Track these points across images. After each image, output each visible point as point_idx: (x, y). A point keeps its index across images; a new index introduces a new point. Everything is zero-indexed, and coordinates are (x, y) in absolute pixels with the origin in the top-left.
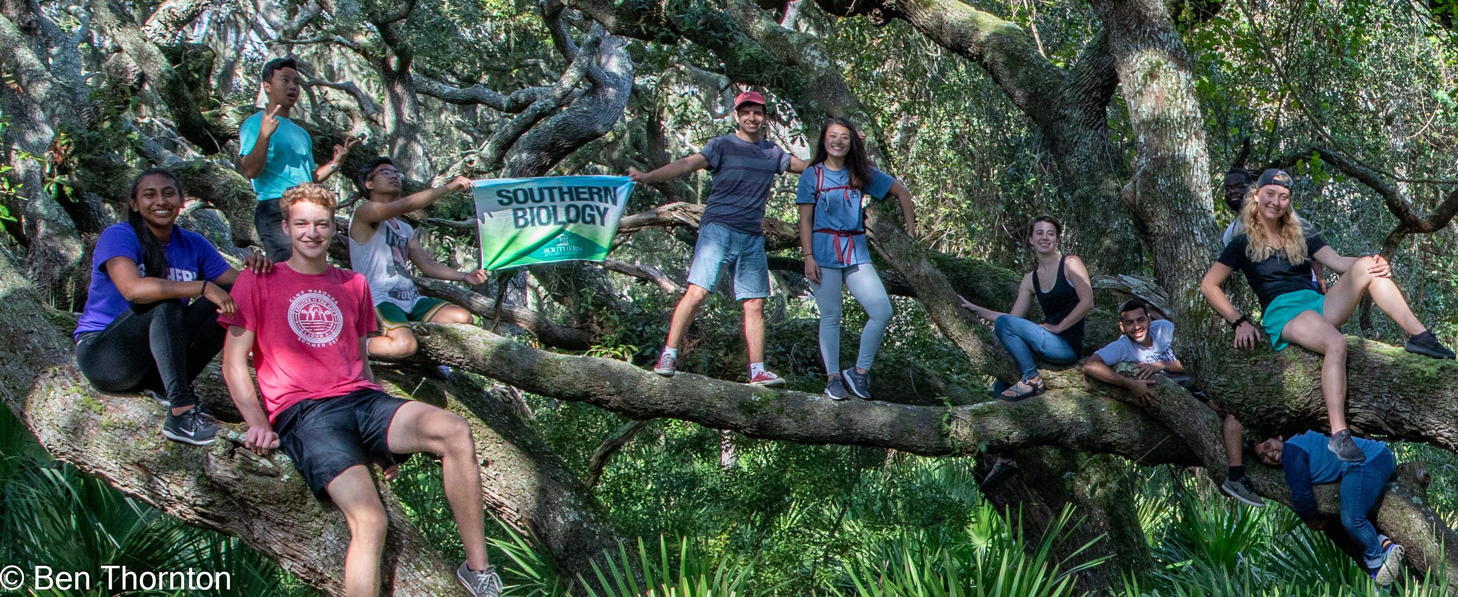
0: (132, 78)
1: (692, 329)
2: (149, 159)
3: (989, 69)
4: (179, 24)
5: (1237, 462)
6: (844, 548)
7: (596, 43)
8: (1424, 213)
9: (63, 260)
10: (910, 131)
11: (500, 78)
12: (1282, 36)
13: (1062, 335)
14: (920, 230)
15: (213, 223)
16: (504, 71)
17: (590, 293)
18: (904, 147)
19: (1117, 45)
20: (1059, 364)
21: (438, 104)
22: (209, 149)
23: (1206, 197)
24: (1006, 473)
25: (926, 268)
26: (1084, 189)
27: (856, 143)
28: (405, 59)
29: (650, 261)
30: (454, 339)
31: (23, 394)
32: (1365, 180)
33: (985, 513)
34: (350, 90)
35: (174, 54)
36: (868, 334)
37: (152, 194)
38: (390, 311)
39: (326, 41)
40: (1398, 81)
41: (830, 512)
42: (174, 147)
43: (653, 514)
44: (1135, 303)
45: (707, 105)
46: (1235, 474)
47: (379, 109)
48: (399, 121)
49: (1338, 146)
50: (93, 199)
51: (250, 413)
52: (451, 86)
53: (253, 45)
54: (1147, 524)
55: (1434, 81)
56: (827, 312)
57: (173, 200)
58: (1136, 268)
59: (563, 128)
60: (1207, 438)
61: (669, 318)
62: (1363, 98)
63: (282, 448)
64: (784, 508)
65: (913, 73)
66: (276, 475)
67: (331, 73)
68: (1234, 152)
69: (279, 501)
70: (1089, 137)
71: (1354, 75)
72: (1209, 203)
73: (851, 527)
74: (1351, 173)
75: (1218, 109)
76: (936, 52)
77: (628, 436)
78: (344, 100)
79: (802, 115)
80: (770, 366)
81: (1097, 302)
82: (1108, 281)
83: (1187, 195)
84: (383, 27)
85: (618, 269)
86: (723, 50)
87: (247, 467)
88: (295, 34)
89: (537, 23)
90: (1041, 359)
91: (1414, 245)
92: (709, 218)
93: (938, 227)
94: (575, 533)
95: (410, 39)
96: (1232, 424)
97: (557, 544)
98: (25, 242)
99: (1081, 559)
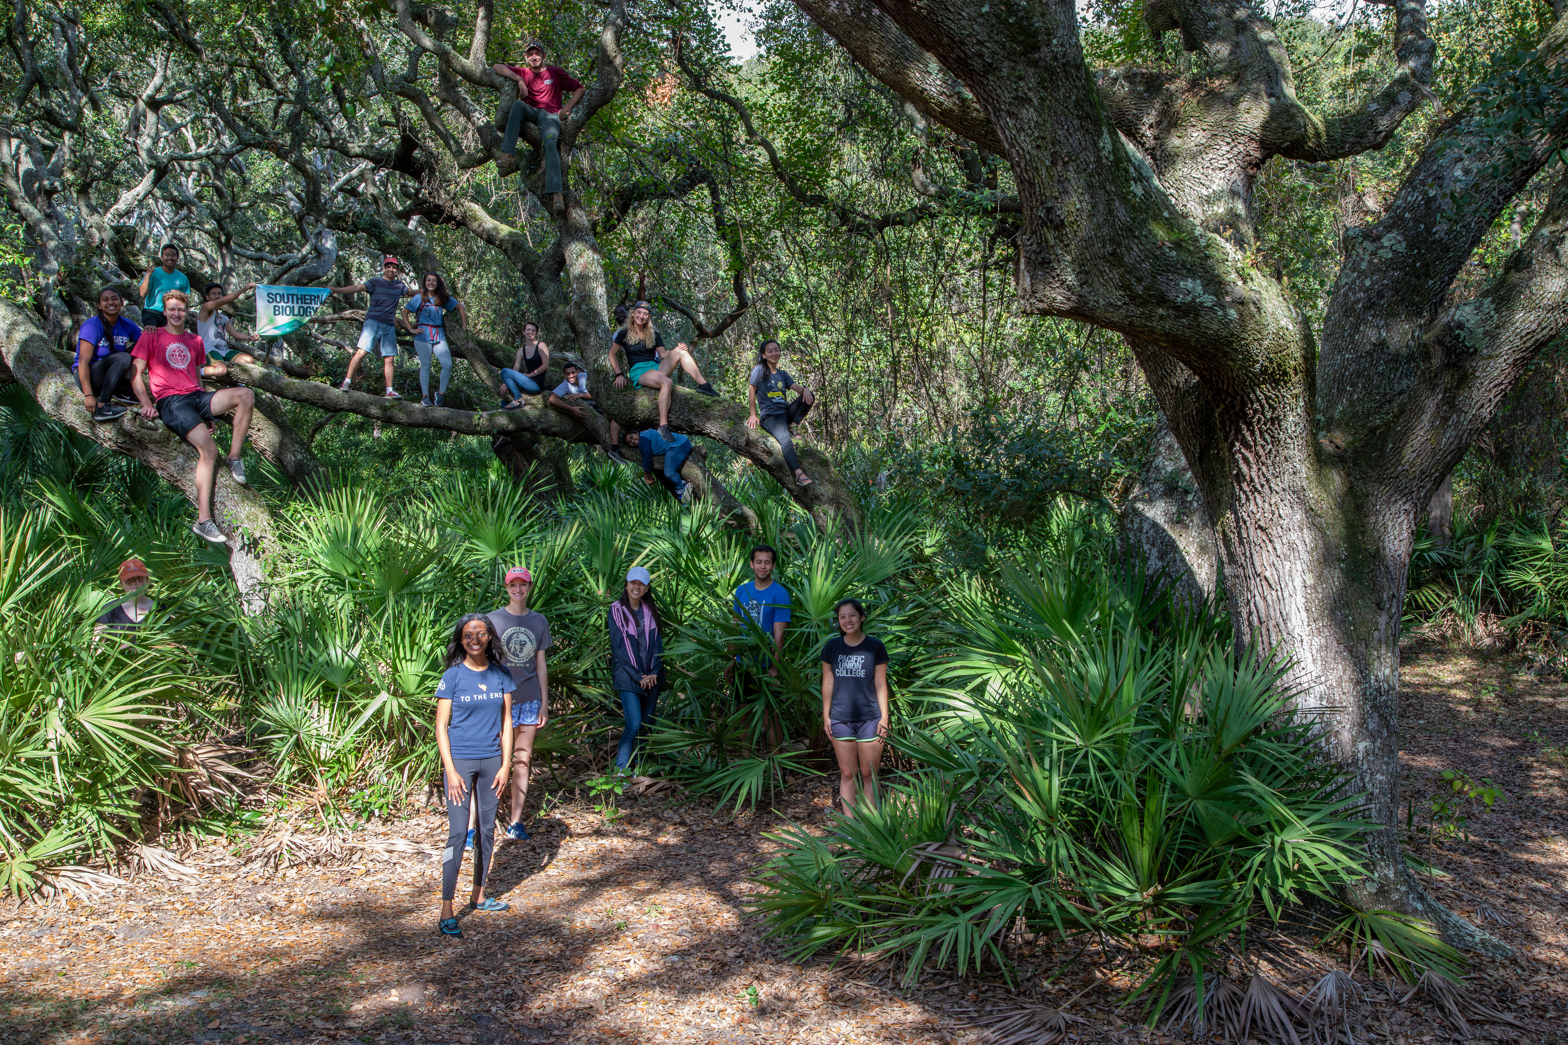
0: (97, 241)
1: (359, 370)
2: (106, 281)
3: (505, 251)
4: (121, 216)
5: (615, 442)
6: (428, 478)
7: (320, 233)
8: (709, 329)
9: (62, 327)
10: (468, 281)
11: (275, 249)
12: (646, 241)
13: (533, 378)
14: (470, 328)
15: (135, 312)
16: (276, 246)
17: (312, 352)
18: (465, 288)
19: (565, 241)
20: (532, 393)
21: (243, 260)
22: (133, 276)
23: (605, 316)
24: (505, 444)
25: (471, 345)
26: (549, 311)
27: (440, 282)
28: (229, 237)
29: (344, 340)
30: (245, 370)
31: (35, 386)
32: (683, 312)
33: (496, 463)
34: (202, 251)
35: (117, 230)
36: (443, 376)
37: (107, 299)
38: (215, 355)
39: (192, 228)
40: (701, 266)
41: (423, 460)
42: (119, 276)
43: (338, 458)
44: (570, 365)
45: (373, 266)
46: (615, 448)
47: (216, 261)
48: (224, 267)
49: (671, 296)
50: (77, 299)
51: (144, 399)
52: (251, 252)
53: (158, 228)
54: (573, 472)
55: (717, 266)
56: (424, 365)
57: (117, 302)
58: (571, 349)
59: (303, 274)
60: (602, 431)
61: (348, 365)
62: (684, 274)
63: (160, 417)
64: (400, 457)
65: (470, 253)
66: (156, 429)
67: (194, 243)
68: (619, 296)
69: (157, 442)
70: (552, 286)
71: (680, 262)
72: (606, 319)
73: (432, 468)
74: (676, 308)
75: (614, 275)
76: (481, 243)
77: (328, 420)
78: (200, 256)
79: (415, 270)
80: (395, 389)
81: (552, 365)
82: (557, 355)
83: (596, 313)
84: (219, 222)
85: (327, 342)
86: (379, 238)
87: (142, 426)
88: (178, 223)
89: (293, 224)
90: (522, 390)
91: (705, 345)
92: (369, 317)
93: (479, 327)
94: (299, 465)
95: (231, 228)
96: (614, 425)
97: (291, 469)
98: (45, 318)
99: (539, 486)
